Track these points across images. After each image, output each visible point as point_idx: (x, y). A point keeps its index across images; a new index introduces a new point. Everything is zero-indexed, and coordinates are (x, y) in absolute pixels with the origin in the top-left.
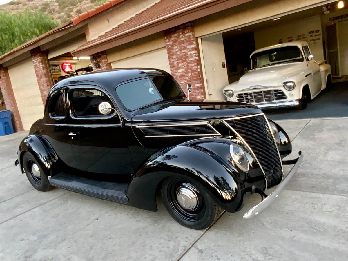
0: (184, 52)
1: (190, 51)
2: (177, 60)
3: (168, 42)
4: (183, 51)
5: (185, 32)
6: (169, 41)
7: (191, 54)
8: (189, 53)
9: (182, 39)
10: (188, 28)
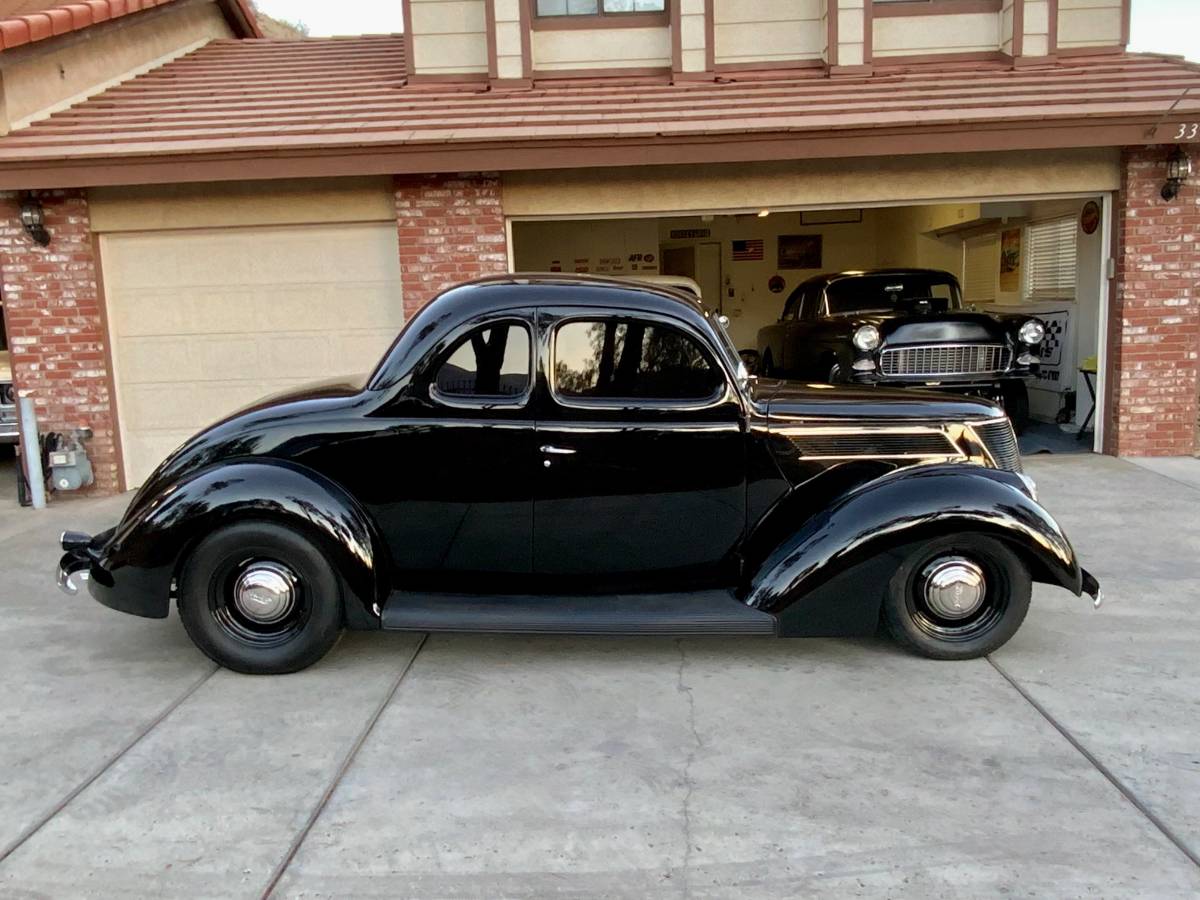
0: (462, 252)
1: (488, 251)
2: (435, 271)
3: (409, 210)
4: (461, 247)
5: (475, 193)
6: (413, 206)
7: (488, 260)
8: (482, 257)
9: (463, 212)
10: (487, 183)
